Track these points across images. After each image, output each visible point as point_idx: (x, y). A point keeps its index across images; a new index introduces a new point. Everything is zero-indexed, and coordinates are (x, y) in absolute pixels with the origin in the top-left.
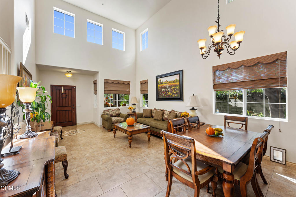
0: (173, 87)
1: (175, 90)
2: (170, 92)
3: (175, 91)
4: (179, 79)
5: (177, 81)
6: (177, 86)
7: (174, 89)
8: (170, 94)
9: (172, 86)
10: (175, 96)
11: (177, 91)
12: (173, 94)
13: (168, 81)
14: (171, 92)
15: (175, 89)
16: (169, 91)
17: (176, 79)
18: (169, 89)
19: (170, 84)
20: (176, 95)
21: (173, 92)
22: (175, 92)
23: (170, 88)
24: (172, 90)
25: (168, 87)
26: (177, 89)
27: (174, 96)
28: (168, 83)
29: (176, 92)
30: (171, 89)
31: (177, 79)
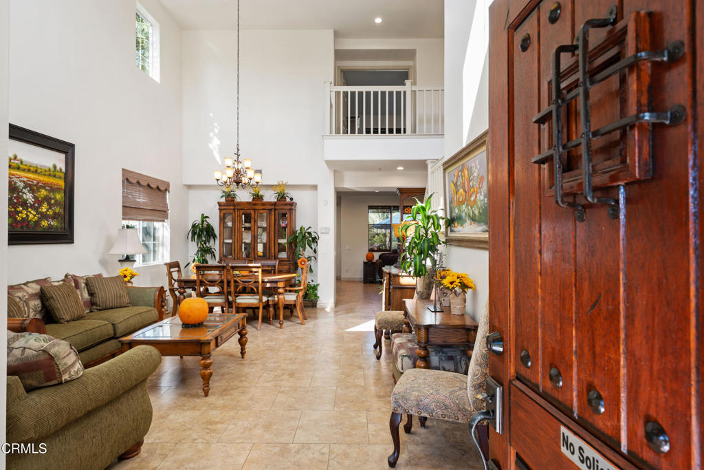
0: (43, 193)
1: (50, 206)
2: (32, 207)
3: (50, 208)
4: (64, 170)
5: (57, 174)
6: (59, 190)
7: (47, 199)
8: (31, 216)
9: (39, 188)
10: (50, 227)
11: (57, 210)
12: (44, 216)
13: (21, 162)
14: (36, 209)
15: (51, 199)
16: (24, 204)
17: (55, 167)
18: (29, 197)
19: (31, 176)
20: (54, 223)
21: (44, 210)
22: (50, 212)
23: (32, 191)
24: (39, 202)
25: (22, 184)
26: (56, 201)
27: (45, 223)
28: (24, 170)
29: (55, 213)
30: (35, 197)
31: (58, 168)
